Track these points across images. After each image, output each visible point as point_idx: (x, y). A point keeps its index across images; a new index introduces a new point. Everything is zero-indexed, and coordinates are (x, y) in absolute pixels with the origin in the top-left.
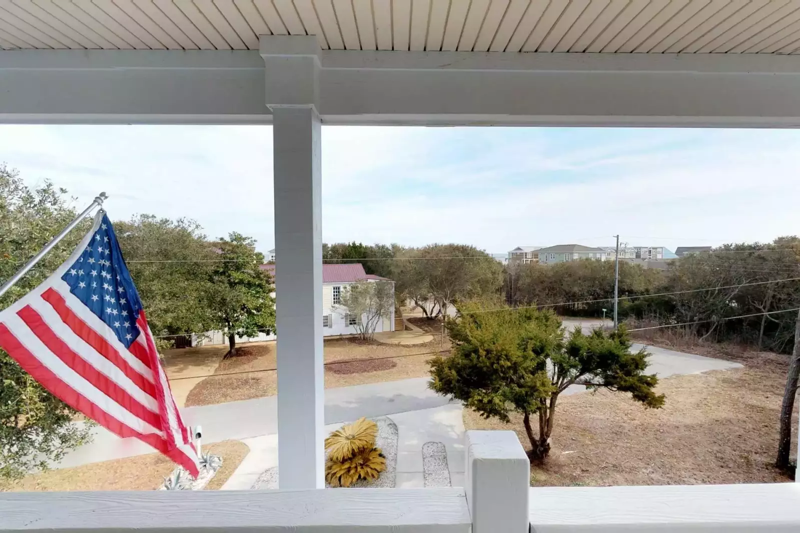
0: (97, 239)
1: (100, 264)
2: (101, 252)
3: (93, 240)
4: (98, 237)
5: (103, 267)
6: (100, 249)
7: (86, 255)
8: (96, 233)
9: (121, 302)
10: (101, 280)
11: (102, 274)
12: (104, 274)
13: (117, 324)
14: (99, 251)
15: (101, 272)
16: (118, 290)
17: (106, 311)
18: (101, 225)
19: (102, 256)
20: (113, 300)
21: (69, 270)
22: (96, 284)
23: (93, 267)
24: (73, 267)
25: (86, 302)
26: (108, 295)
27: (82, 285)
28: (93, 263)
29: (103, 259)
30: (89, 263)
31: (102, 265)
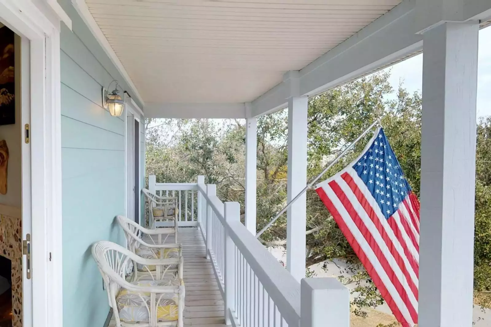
0: (375, 144)
1: (376, 160)
2: (377, 153)
3: (373, 144)
4: (376, 143)
5: (377, 163)
6: (376, 151)
7: (368, 154)
8: (375, 140)
9: (387, 187)
10: (376, 171)
11: (376, 167)
12: (377, 167)
13: (382, 202)
14: (375, 152)
15: (376, 166)
16: (387, 179)
17: (376, 191)
18: (378, 135)
19: (378, 155)
20: (382, 185)
21: (357, 163)
22: (372, 173)
23: (372, 162)
24: (359, 161)
25: (366, 183)
26: (378, 181)
27: (365, 172)
28: (372, 159)
29: (378, 157)
30: (370, 159)
31: (377, 161)
